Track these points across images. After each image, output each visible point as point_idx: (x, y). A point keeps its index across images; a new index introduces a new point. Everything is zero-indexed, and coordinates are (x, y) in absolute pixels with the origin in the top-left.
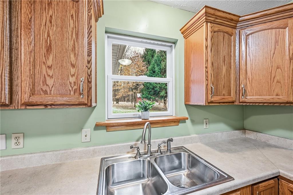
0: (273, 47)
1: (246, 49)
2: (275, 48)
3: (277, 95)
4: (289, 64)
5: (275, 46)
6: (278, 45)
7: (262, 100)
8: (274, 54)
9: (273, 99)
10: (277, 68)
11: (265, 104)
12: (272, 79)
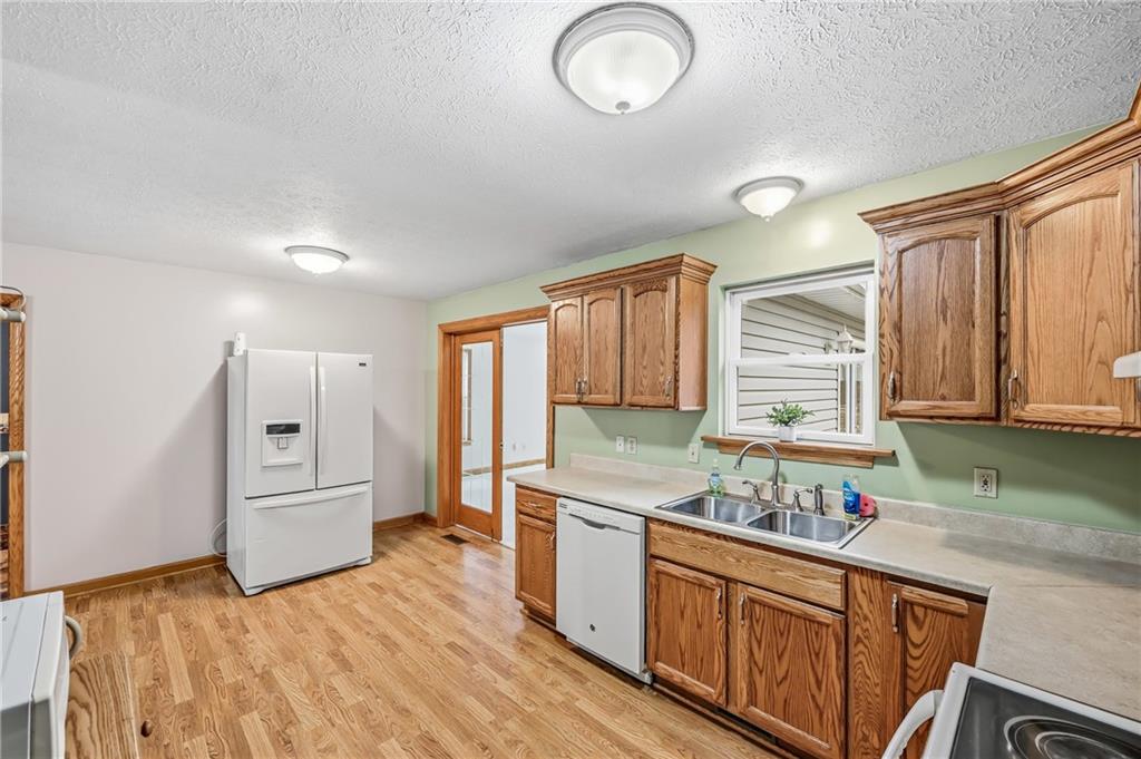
0: (1088, 255)
1: (1025, 265)
2: (1093, 259)
3: (1100, 403)
4: (1124, 306)
5: (1093, 251)
6: (1099, 250)
7: (1060, 415)
8: (1090, 275)
9: (1084, 413)
10: (1100, 319)
11: (1077, 430)
12: (1086, 355)
